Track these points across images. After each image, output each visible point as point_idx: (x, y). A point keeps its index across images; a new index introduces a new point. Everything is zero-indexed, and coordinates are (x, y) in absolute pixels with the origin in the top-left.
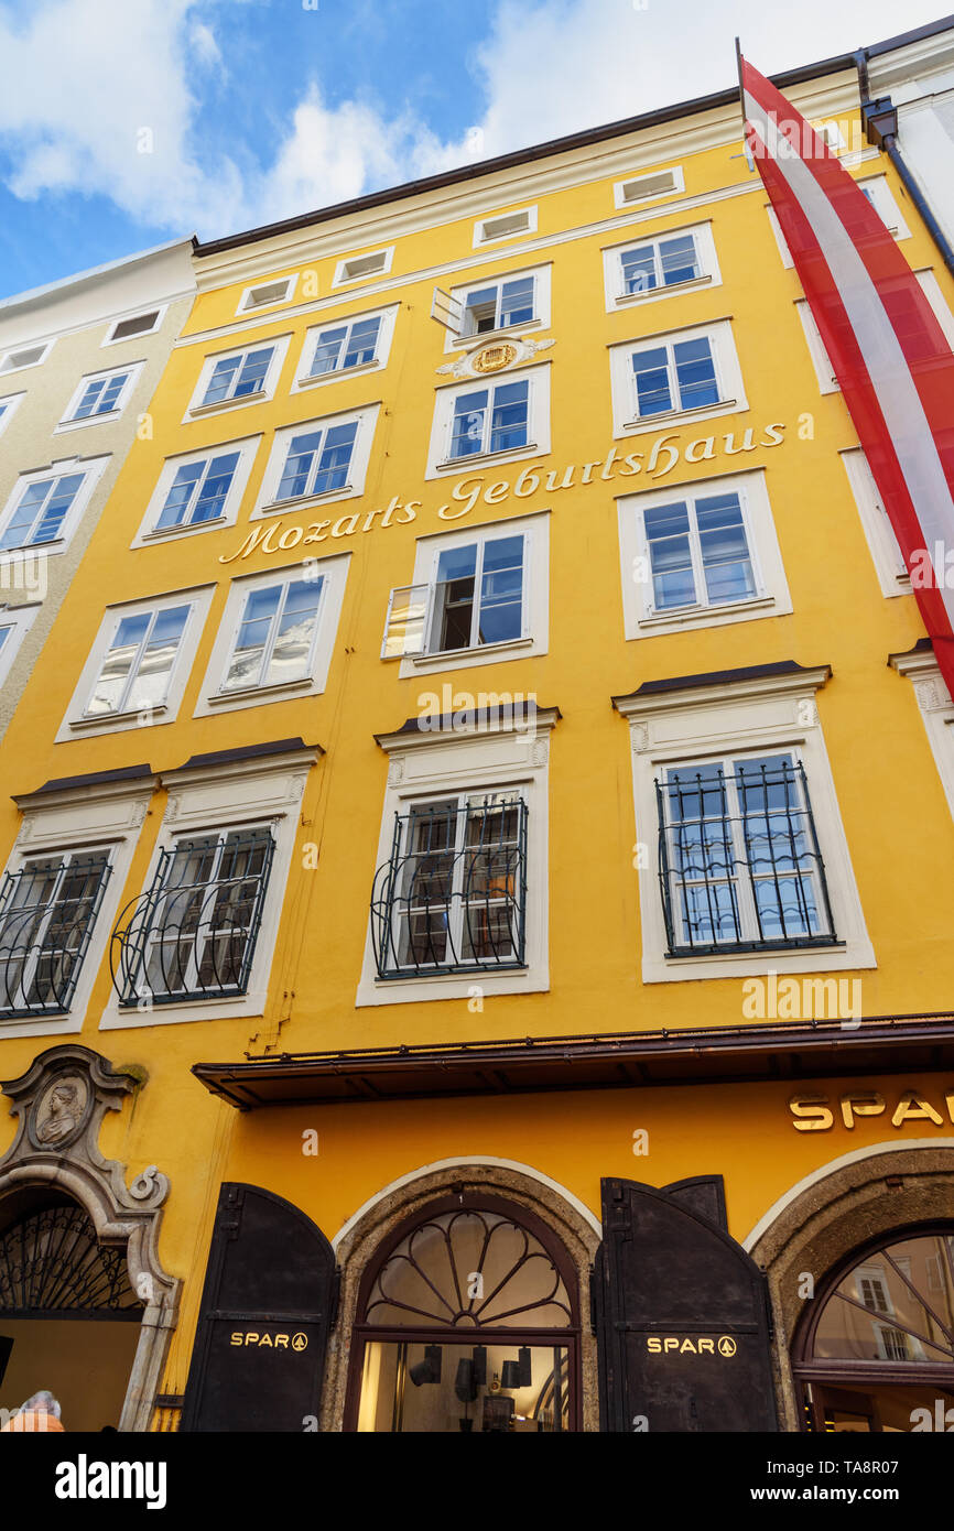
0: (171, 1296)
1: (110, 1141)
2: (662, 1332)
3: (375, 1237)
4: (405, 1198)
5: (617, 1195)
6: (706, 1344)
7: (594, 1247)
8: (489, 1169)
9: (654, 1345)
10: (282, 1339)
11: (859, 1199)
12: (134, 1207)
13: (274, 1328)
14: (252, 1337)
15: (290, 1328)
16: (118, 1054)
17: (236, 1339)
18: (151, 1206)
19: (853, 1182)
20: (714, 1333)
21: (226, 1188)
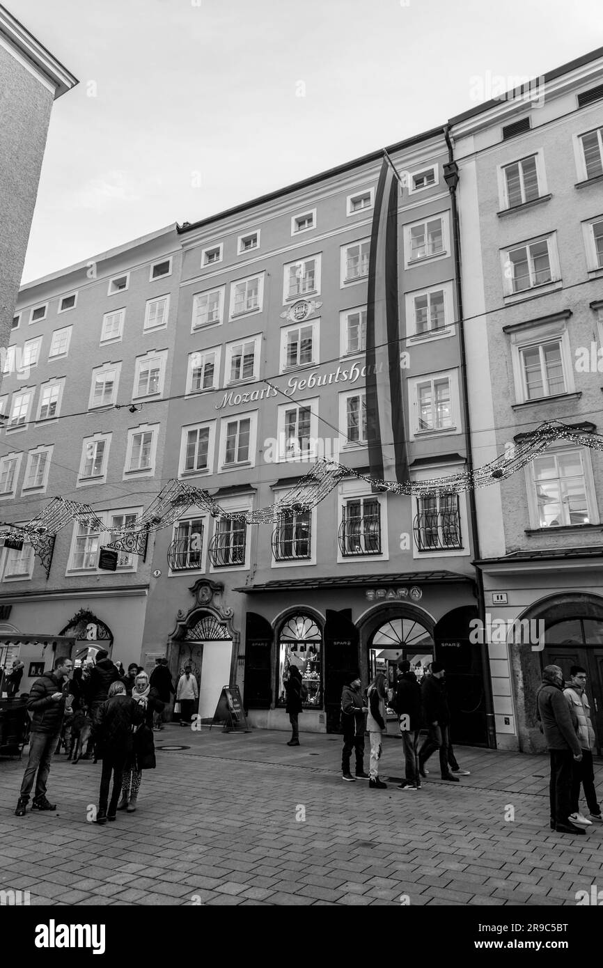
0: (238, 636)
1: (217, 602)
2: (337, 641)
3: (280, 622)
4: (286, 614)
5: (329, 613)
6: (345, 643)
7: (325, 623)
8: (303, 607)
9: (335, 643)
10: (262, 644)
11: (379, 613)
12: (227, 617)
13: (260, 642)
14: (256, 644)
15: (264, 642)
16: (215, 579)
17: (253, 644)
18: (230, 617)
19: (378, 610)
20: (347, 641)
21: (247, 613)
